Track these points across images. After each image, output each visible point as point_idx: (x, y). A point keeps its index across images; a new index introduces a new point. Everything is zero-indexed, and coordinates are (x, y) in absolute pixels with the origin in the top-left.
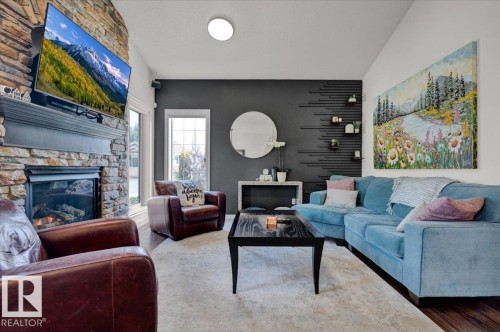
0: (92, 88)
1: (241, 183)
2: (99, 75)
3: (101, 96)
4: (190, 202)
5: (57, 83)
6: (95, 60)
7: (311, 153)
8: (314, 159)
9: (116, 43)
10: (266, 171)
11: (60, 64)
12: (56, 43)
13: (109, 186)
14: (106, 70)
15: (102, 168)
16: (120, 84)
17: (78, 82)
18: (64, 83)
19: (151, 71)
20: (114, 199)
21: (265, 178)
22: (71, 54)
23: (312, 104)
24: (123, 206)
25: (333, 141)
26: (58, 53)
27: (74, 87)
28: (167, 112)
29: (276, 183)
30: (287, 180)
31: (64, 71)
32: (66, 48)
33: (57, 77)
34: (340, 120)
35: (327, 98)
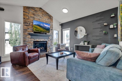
0: (42, 29)
1: (75, 45)
2: (43, 27)
3: (44, 30)
4: (62, 48)
5: (36, 30)
6: (42, 25)
7: (97, 36)
8: (98, 38)
9: (50, 20)
10: (82, 42)
11: (36, 27)
12: (35, 25)
13: (48, 44)
14: (44, 26)
15: (47, 41)
16: (48, 27)
17: (39, 29)
18: (37, 30)
19: (60, 23)
20: (50, 46)
21: (82, 44)
22: (38, 25)
23: (97, 21)
24: (52, 48)
25: (104, 32)
26: (35, 26)
27: (39, 30)
28: (63, 30)
29: (84, 45)
30: (88, 44)
31: (37, 28)
32: (37, 25)
33: (36, 29)
34: (107, 24)
35: (103, 17)
